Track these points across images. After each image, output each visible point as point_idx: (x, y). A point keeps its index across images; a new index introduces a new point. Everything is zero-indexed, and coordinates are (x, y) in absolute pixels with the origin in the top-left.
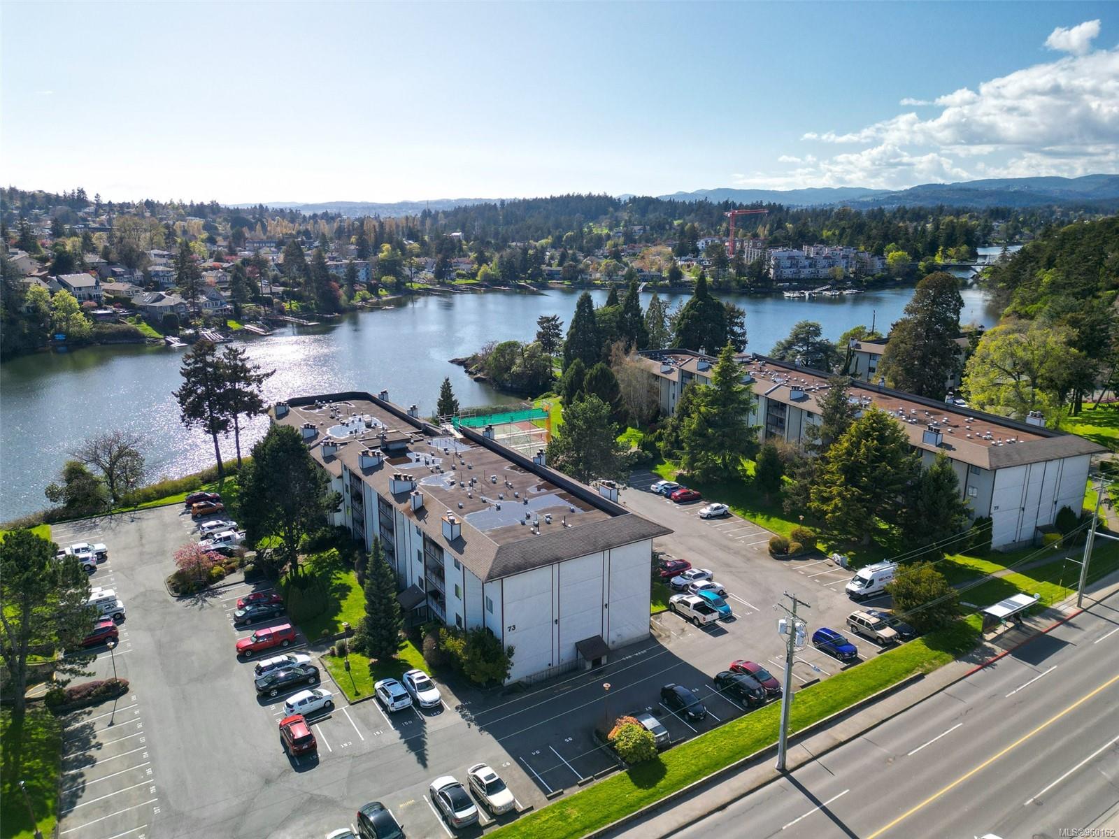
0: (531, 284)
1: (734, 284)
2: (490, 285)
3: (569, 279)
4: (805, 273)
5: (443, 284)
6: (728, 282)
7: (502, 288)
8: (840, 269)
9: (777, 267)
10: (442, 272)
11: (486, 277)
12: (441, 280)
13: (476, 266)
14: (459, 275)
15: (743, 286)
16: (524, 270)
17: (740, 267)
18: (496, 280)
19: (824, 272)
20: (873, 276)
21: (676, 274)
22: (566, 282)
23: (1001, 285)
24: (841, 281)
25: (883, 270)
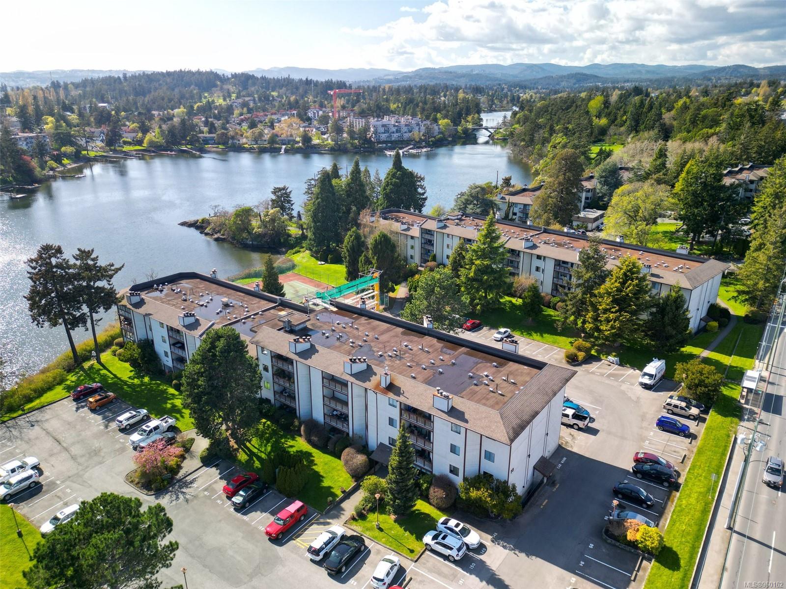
0: (191, 149)
1: (349, 146)
2: (156, 151)
3: (223, 144)
4: (395, 136)
5: (115, 151)
6: (345, 144)
7: (169, 152)
8: (417, 134)
9: (376, 132)
10: (112, 140)
11: (151, 143)
12: (113, 148)
13: (140, 135)
14: (125, 143)
15: (356, 147)
16: (184, 138)
17: (351, 133)
18: (161, 146)
19: (406, 136)
20: (434, 137)
21: (307, 139)
22: (220, 146)
23: (523, 143)
24: (419, 142)
25: (440, 133)
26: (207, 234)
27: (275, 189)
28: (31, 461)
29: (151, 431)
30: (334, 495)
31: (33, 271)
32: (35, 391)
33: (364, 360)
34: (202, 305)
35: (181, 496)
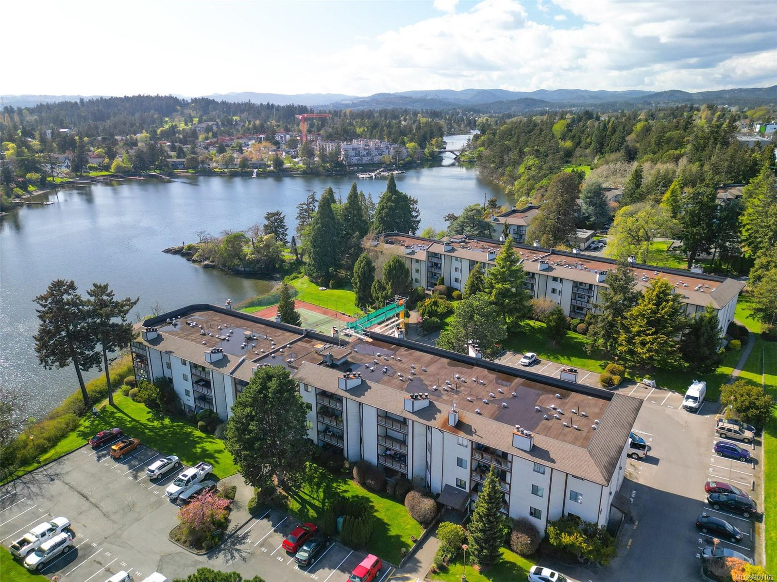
0: (160, 173)
1: (321, 169)
2: (123, 177)
3: (193, 169)
4: (366, 160)
5: (81, 177)
6: (317, 167)
7: (137, 178)
8: (387, 157)
9: (346, 156)
10: (79, 166)
11: (119, 168)
12: (79, 174)
13: (107, 160)
14: (91, 168)
15: (328, 170)
16: (153, 163)
17: (323, 156)
18: (129, 171)
19: (377, 159)
20: (403, 160)
21: (278, 163)
22: (190, 171)
23: (492, 165)
24: (389, 165)
25: (408, 156)
26: (194, 261)
27: (269, 214)
28: (61, 521)
29: (188, 481)
30: (407, 546)
31: (43, 309)
32: (49, 440)
33: (426, 396)
34: (224, 339)
35: (236, 554)
